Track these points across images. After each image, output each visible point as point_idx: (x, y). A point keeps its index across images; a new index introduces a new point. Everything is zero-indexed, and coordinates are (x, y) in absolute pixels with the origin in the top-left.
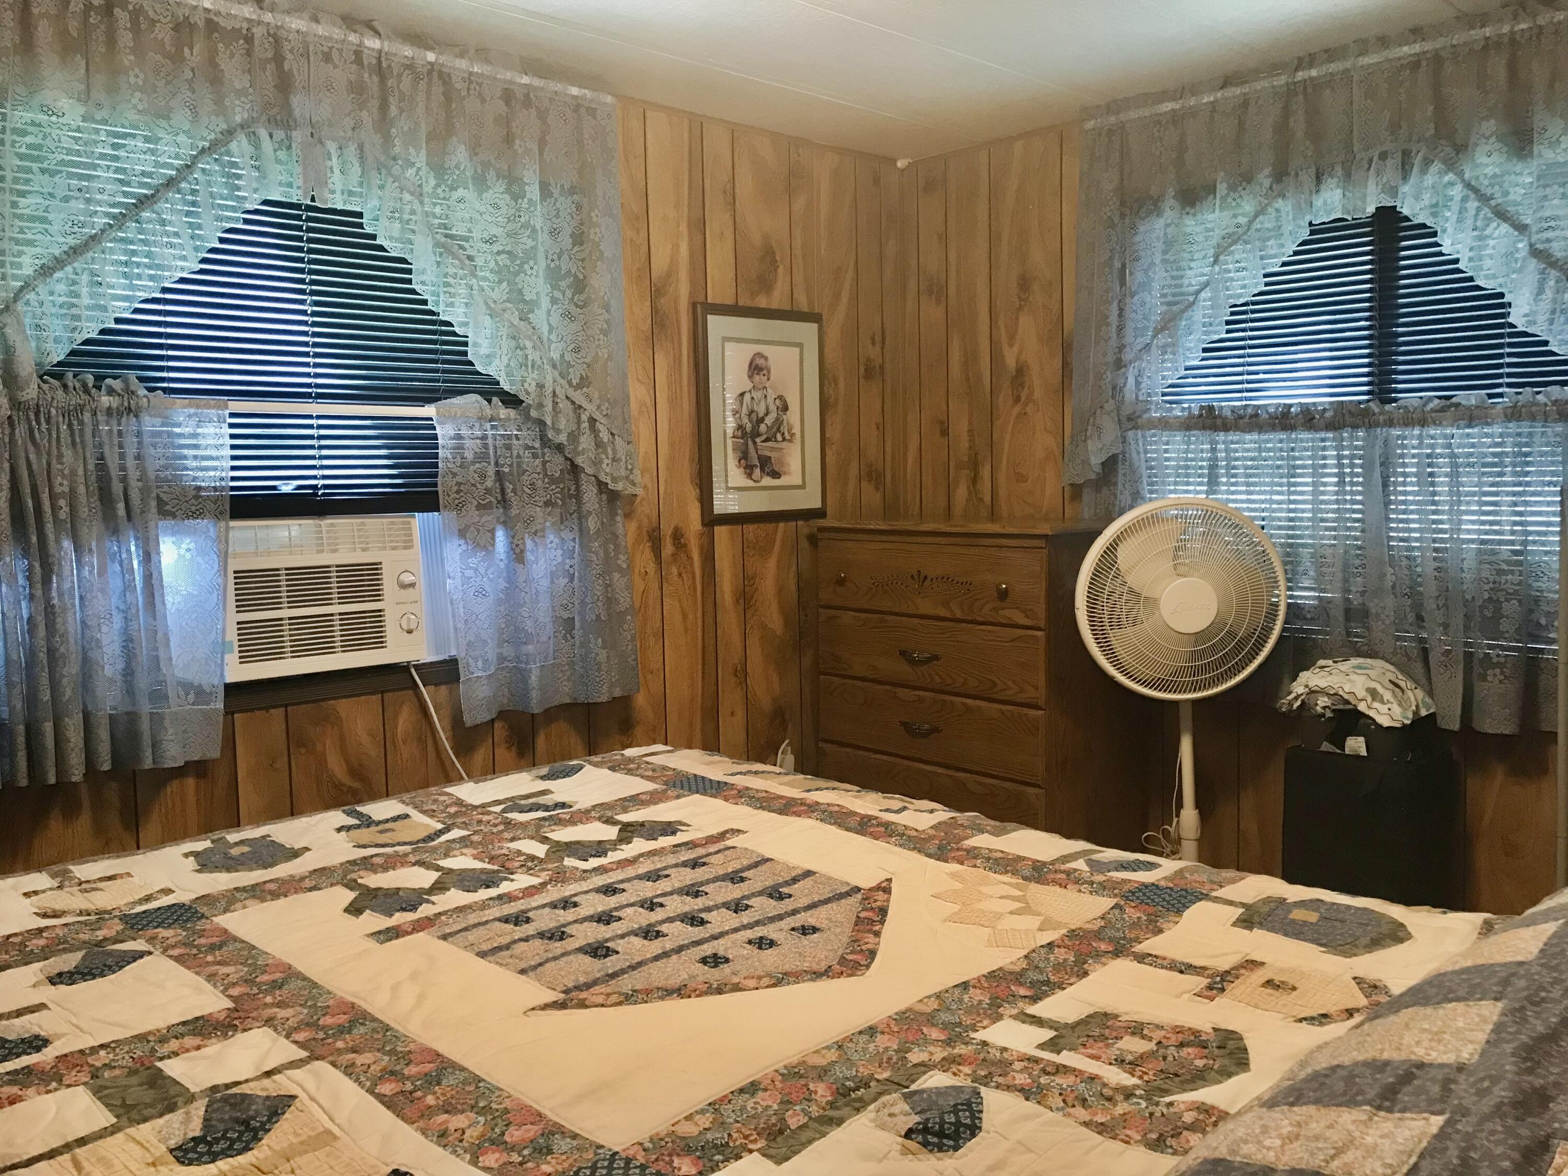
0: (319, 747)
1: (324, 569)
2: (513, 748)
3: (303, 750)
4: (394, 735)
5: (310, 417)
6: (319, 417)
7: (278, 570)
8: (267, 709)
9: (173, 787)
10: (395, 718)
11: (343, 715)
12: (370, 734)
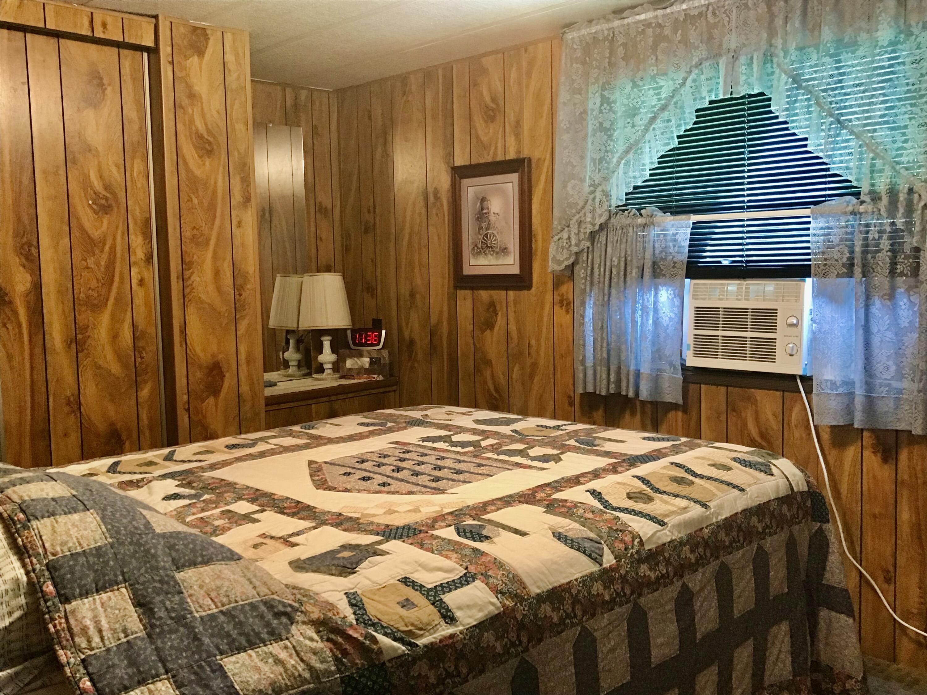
0: (743, 414)
1: (744, 310)
2: (879, 455)
3: (735, 414)
4: (789, 421)
5: (742, 220)
6: (748, 220)
7: (719, 308)
8: (717, 385)
9: (671, 415)
10: (791, 410)
11: (758, 398)
12: (774, 415)
